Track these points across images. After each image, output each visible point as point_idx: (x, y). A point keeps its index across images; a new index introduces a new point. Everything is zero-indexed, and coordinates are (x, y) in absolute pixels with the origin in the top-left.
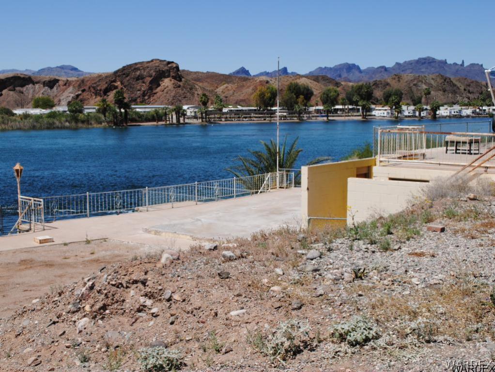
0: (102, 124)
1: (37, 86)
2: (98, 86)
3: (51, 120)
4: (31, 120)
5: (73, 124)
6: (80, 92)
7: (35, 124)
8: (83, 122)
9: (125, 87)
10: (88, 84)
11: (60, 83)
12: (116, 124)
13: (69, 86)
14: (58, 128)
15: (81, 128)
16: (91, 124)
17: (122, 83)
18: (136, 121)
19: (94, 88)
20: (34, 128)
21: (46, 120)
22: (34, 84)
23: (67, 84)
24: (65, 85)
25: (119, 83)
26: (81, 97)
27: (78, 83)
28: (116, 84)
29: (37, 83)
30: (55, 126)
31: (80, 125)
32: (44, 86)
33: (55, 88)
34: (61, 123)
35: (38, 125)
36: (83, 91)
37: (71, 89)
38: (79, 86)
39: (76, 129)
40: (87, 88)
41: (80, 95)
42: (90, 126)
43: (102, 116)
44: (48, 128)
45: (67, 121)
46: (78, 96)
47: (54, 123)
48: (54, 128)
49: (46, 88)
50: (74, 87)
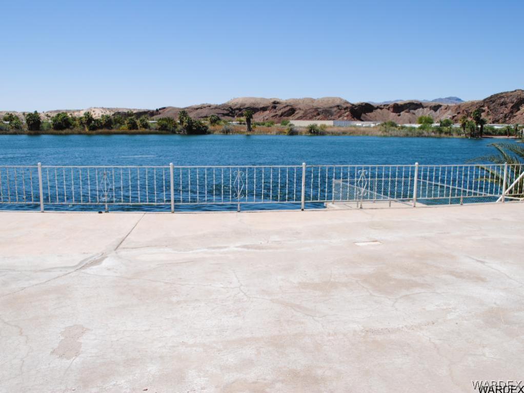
0: (460, 135)
1: (425, 109)
2: (470, 110)
3: (421, 131)
4: (406, 130)
5: (438, 134)
6: (456, 114)
7: (409, 133)
8: (446, 133)
9: (491, 110)
10: (463, 108)
11: (442, 107)
12: (472, 136)
13: (449, 110)
14: (425, 136)
15: (443, 137)
16: (452, 135)
17: (488, 108)
18: (490, 134)
19: (467, 111)
20: (407, 135)
21: (417, 131)
22: (423, 108)
23: (447, 108)
24: (446, 109)
25: (486, 108)
26: (456, 118)
27: (456, 108)
28: (484, 109)
29: (425, 107)
30: (423, 135)
31: (443, 135)
32: (430, 110)
33: (438, 111)
34: (429, 133)
35: (410, 134)
36: (459, 113)
37: (450, 112)
38: (457, 109)
39: (440, 138)
40: (461, 111)
41: (456, 116)
42: (451, 137)
43: (462, 130)
44: (418, 136)
45: (433, 132)
46: (454, 117)
47: (423, 133)
48: (422, 137)
49: (432, 111)
50: (452, 110)
